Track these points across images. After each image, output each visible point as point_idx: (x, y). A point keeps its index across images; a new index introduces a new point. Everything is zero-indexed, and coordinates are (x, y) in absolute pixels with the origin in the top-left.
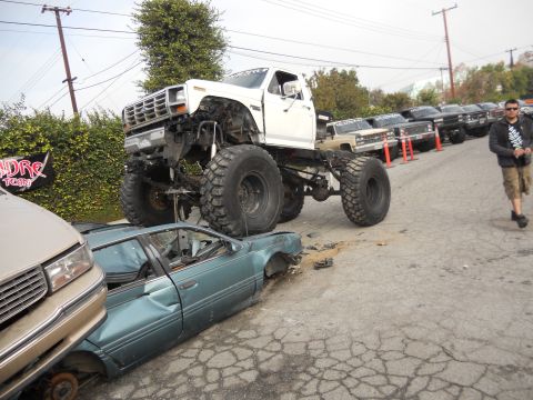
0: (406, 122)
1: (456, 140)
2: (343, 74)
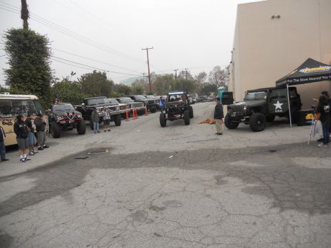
0: (132, 102)
1: (153, 111)
2: (100, 74)
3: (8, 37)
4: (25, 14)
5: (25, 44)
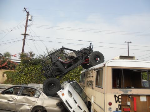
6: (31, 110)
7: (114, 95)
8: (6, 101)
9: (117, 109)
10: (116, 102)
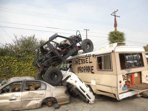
3: (109, 35)
4: (116, 25)
5: (115, 37)
6: (41, 104)
7: (122, 75)
8: (8, 101)
9: (124, 85)
10: (124, 80)
